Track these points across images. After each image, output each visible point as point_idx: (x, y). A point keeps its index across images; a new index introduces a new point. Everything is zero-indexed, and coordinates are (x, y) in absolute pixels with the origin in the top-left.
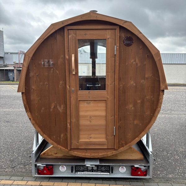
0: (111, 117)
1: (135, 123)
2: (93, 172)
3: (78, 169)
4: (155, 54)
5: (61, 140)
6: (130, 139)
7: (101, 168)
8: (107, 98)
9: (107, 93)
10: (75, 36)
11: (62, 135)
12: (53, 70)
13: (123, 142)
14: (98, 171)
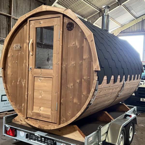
0: (56, 93)
1: (74, 102)
2: (41, 142)
3: (31, 137)
4: (88, 36)
5: (22, 108)
6: (70, 116)
7: (47, 141)
8: (53, 76)
9: (53, 71)
10: (34, 25)
11: (23, 105)
12: (21, 52)
13: (64, 119)
14: (45, 143)
